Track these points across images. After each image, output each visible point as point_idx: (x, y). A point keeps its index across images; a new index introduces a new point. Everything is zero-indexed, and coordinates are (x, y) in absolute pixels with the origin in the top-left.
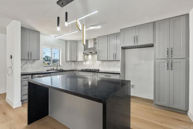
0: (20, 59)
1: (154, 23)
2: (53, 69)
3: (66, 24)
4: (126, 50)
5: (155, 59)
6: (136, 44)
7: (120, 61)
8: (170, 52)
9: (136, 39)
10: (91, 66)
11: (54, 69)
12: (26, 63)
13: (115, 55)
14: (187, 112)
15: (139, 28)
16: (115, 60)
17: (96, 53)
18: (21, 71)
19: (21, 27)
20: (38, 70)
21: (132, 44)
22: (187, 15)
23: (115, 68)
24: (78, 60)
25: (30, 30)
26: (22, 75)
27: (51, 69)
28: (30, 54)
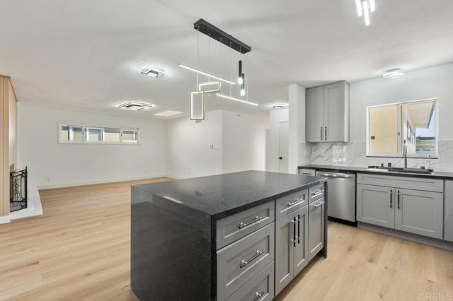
2: (390, 165)
12: (330, 148)
25: (324, 86)
27: (382, 165)
28: (324, 132)
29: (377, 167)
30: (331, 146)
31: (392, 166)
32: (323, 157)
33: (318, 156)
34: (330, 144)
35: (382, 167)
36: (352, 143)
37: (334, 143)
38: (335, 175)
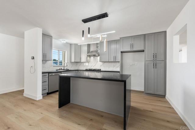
0: (42, 60)
1: (145, 35)
3: (89, 36)
4: (123, 54)
5: (145, 61)
6: (132, 50)
7: (119, 62)
8: (155, 56)
9: (132, 46)
10: (93, 67)
11: (62, 69)
13: (115, 58)
14: (165, 96)
15: (134, 38)
16: (115, 61)
17: (99, 55)
18: (42, 70)
19: (43, 34)
21: (129, 50)
22: (165, 32)
23: (114, 68)
24: (82, 61)
25: (45, 35)
26: (43, 73)
27: (60, 69)
28: (45, 56)
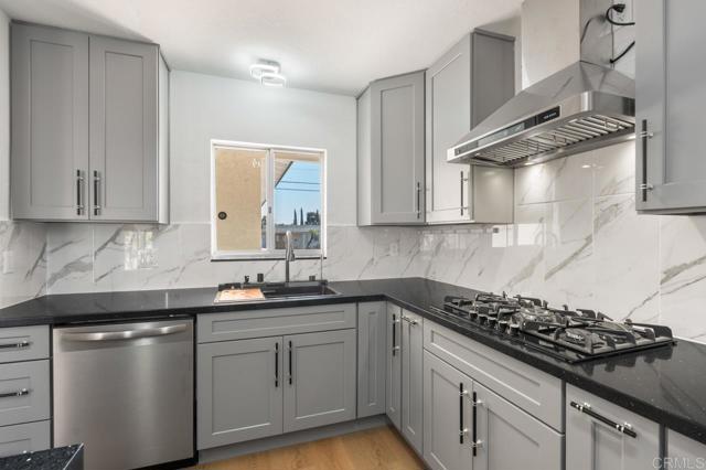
2: (260, 277)
12: (113, 239)
20: (177, 280)
25: (90, 37)
27: (247, 279)
28: (91, 188)
29: (237, 286)
30: (117, 234)
31: (265, 280)
32: (90, 267)
33: (69, 268)
34: (112, 231)
35: (247, 285)
36: (176, 226)
37: (128, 225)
38: (128, 334)
